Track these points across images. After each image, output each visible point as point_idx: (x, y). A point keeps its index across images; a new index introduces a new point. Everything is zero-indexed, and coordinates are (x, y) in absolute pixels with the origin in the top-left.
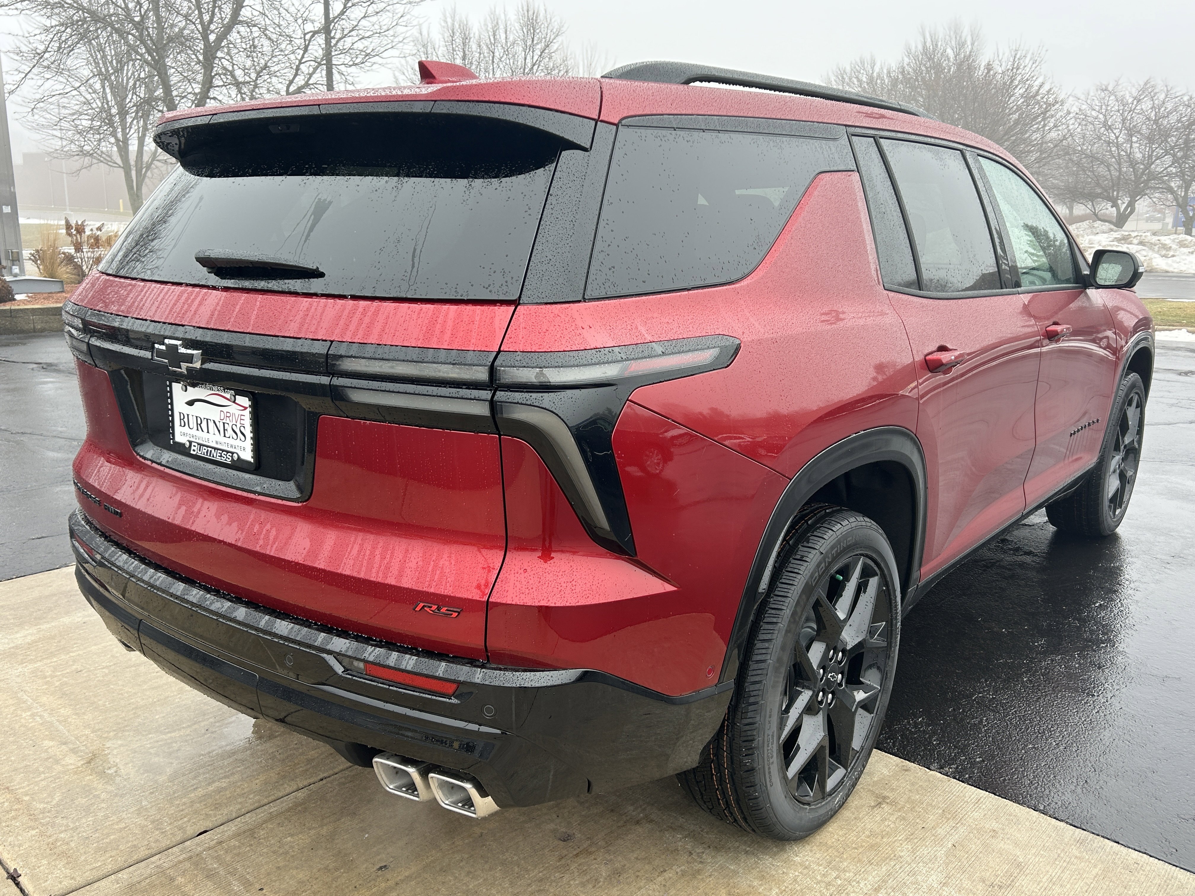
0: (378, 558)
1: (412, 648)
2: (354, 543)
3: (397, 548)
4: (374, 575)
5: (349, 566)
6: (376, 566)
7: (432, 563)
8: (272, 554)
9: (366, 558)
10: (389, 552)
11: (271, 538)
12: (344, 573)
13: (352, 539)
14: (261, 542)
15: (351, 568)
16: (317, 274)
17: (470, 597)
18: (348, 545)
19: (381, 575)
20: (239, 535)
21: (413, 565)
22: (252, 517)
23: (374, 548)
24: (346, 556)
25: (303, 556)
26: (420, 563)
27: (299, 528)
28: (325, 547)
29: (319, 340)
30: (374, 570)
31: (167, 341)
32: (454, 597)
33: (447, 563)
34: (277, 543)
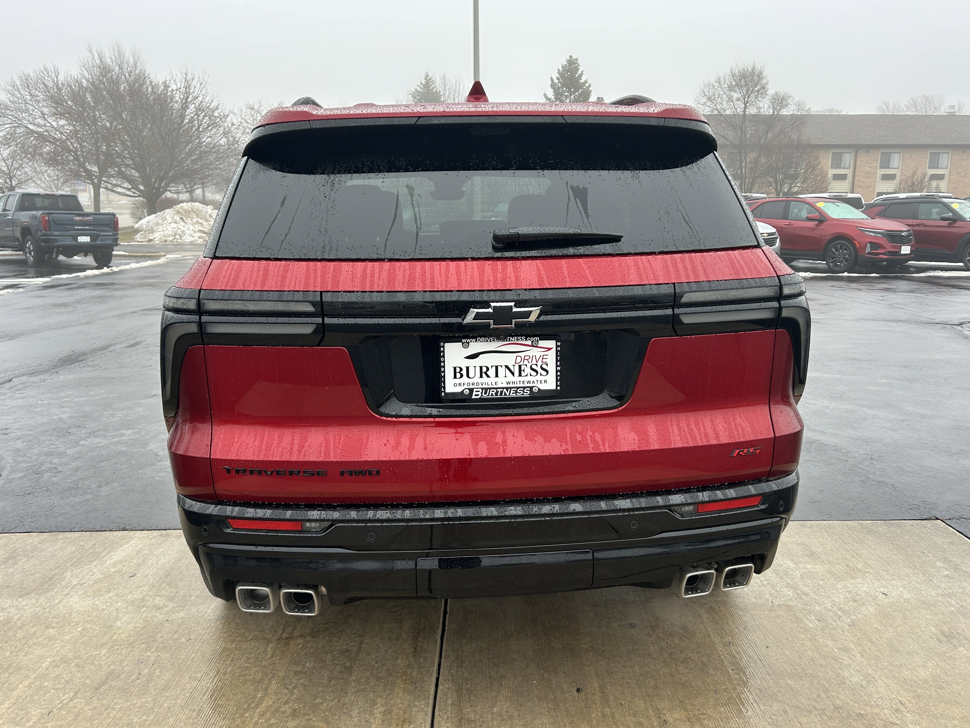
0: (695, 430)
1: (721, 485)
2: (672, 425)
3: (704, 420)
4: (699, 442)
5: (678, 441)
6: (697, 435)
7: (732, 423)
8: (608, 451)
9: (687, 432)
10: (701, 424)
11: (599, 440)
12: (677, 447)
13: (669, 423)
14: (591, 446)
15: (680, 442)
16: (616, 239)
17: (765, 438)
18: (668, 428)
19: (704, 440)
20: (564, 446)
21: (721, 428)
22: (568, 431)
23: (688, 425)
24: (672, 435)
25: (636, 445)
26: (725, 426)
27: (619, 429)
28: (651, 435)
29: (662, 284)
30: (698, 439)
31: (493, 304)
32: (757, 440)
33: (741, 421)
34: (607, 442)
